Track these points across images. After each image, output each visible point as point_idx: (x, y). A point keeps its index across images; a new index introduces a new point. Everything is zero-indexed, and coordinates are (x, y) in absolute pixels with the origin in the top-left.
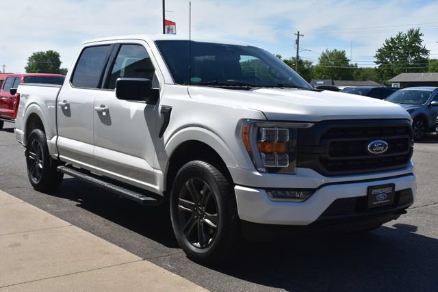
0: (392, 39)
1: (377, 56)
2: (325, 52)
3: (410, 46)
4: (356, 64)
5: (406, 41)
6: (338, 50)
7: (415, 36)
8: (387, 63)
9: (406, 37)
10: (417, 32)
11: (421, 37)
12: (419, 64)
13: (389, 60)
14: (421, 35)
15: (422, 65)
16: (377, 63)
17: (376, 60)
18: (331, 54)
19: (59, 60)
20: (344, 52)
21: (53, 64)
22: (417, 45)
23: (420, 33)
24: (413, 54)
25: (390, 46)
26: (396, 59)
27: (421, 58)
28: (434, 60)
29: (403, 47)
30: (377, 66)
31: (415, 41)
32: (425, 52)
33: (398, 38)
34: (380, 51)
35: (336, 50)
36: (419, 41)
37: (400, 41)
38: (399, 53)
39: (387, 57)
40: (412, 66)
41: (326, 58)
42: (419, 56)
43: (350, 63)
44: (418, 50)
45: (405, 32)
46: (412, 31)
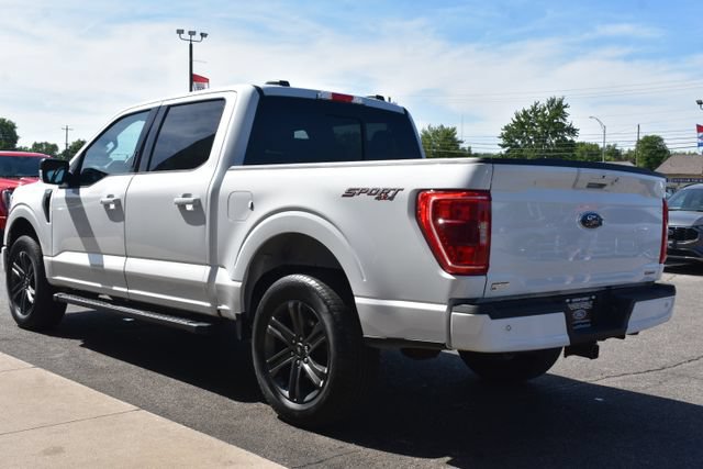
0: (525, 112)
1: (502, 136)
2: (427, 129)
3: (551, 123)
4: (470, 148)
5: (544, 115)
6: (445, 127)
7: (558, 108)
8: (517, 146)
9: (545, 109)
10: (560, 102)
11: (565, 110)
12: (563, 149)
13: (520, 143)
14: (565, 107)
15: (567, 151)
16: (504, 146)
17: (501, 141)
18: (436, 133)
19: (15, 133)
20: (454, 129)
21: (6, 140)
22: (560, 120)
23: (564, 104)
24: (554, 134)
25: (521, 122)
26: (530, 141)
27: (565, 140)
28: (582, 144)
29: (542, 124)
30: (503, 151)
31: (557, 115)
32: (572, 131)
33: (534, 109)
34: (507, 128)
35: (442, 126)
36: (564, 116)
37: (536, 115)
38: (534, 133)
39: (518, 138)
40: (554, 151)
41: (429, 137)
42: (563, 137)
43: (462, 146)
44: (562, 128)
45: (544, 102)
46: (553, 101)
